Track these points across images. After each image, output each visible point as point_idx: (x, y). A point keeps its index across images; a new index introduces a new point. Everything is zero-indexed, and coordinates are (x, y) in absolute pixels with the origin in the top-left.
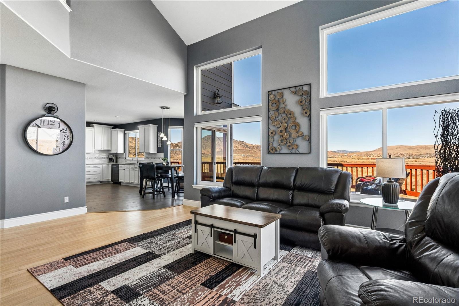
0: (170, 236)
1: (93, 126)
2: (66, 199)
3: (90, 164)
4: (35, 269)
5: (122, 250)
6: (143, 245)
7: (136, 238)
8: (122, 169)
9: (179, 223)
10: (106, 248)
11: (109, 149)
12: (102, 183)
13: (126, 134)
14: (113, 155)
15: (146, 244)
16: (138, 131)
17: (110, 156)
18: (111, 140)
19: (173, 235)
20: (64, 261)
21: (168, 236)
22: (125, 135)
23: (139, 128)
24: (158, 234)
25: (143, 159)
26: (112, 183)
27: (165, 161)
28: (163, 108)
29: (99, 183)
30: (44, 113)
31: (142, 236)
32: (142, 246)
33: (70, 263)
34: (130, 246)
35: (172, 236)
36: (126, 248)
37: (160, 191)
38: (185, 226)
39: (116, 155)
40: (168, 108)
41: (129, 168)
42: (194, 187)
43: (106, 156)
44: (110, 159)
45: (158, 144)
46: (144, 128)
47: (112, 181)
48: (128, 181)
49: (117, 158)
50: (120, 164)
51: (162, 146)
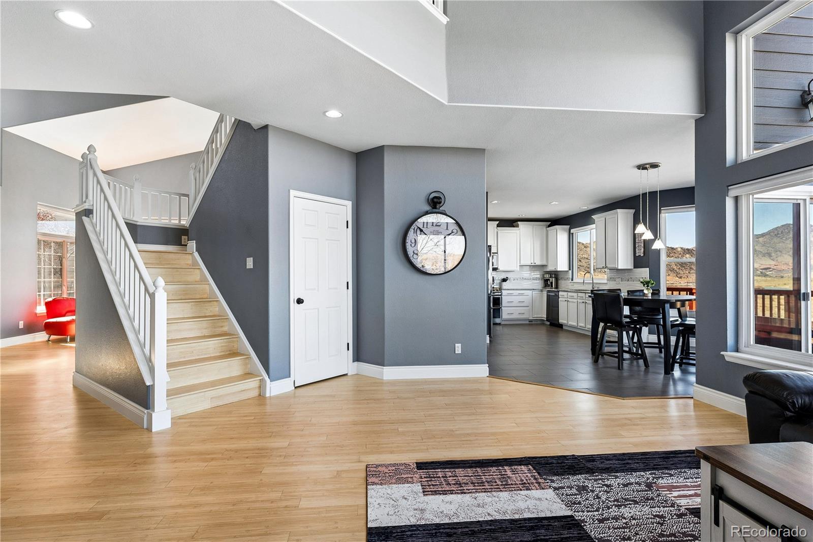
0: (638, 487)
1: (517, 226)
2: (458, 347)
3: (514, 290)
4: (375, 469)
5: (516, 484)
6: (563, 488)
7: (554, 461)
8: (564, 299)
9: (672, 452)
10: (487, 466)
11: (544, 263)
12: (532, 322)
13: (573, 233)
14: (551, 275)
15: (571, 487)
16: (593, 226)
17: (547, 276)
18: (547, 248)
19: (649, 486)
20: (416, 470)
21: (632, 484)
22: (571, 236)
23: (596, 221)
24: (608, 468)
25: (603, 282)
26: (548, 323)
27: (648, 286)
28: (642, 167)
29: (528, 322)
30: (428, 208)
31: (567, 460)
32: (561, 491)
33: (421, 478)
34: (534, 481)
35: (643, 487)
36: (525, 481)
37: (637, 354)
38: (691, 468)
39: (556, 275)
40: (654, 166)
41: (576, 299)
42: (727, 359)
43: (539, 276)
44: (546, 281)
45: (637, 249)
46: (604, 218)
47: (547, 320)
48: (575, 324)
49: (557, 280)
50: (561, 291)
51: (644, 255)
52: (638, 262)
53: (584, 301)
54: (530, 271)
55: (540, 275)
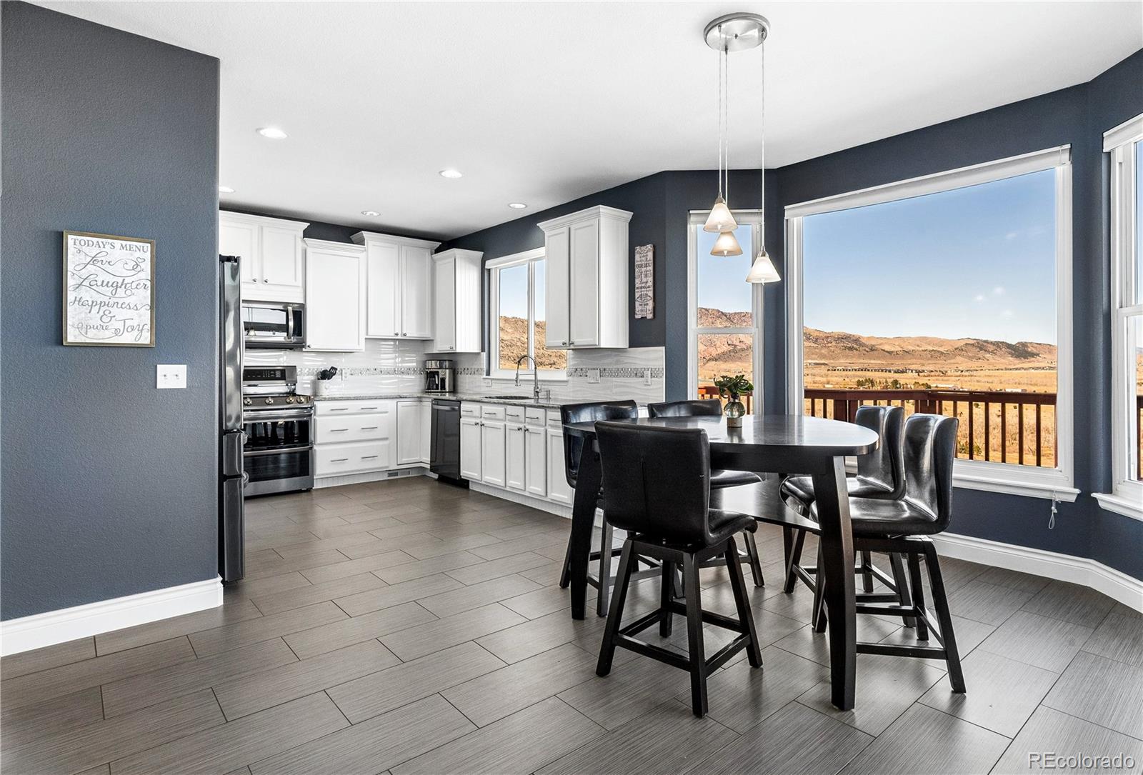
1: (361, 242)
3: (348, 399)
8: (473, 421)
11: (426, 334)
12: (396, 474)
13: (489, 270)
14: (441, 361)
16: (540, 252)
17: (433, 365)
22: (485, 274)
23: (547, 234)
25: (560, 378)
26: (436, 476)
29: (385, 477)
39: (452, 361)
41: (502, 420)
43: (415, 364)
44: (431, 375)
45: (637, 304)
46: (565, 230)
47: (433, 469)
48: (498, 480)
49: (455, 373)
50: (466, 400)
51: (654, 315)
52: (640, 333)
53: (521, 426)
54: (395, 352)
55: (417, 362)
